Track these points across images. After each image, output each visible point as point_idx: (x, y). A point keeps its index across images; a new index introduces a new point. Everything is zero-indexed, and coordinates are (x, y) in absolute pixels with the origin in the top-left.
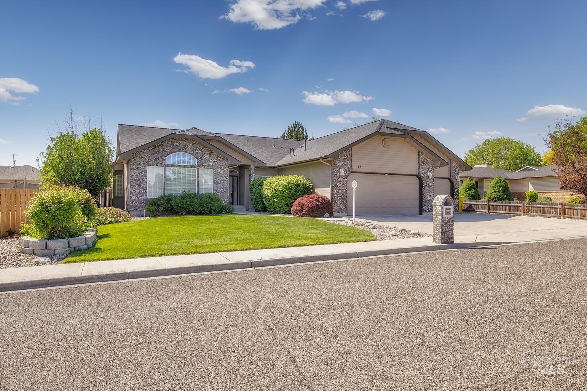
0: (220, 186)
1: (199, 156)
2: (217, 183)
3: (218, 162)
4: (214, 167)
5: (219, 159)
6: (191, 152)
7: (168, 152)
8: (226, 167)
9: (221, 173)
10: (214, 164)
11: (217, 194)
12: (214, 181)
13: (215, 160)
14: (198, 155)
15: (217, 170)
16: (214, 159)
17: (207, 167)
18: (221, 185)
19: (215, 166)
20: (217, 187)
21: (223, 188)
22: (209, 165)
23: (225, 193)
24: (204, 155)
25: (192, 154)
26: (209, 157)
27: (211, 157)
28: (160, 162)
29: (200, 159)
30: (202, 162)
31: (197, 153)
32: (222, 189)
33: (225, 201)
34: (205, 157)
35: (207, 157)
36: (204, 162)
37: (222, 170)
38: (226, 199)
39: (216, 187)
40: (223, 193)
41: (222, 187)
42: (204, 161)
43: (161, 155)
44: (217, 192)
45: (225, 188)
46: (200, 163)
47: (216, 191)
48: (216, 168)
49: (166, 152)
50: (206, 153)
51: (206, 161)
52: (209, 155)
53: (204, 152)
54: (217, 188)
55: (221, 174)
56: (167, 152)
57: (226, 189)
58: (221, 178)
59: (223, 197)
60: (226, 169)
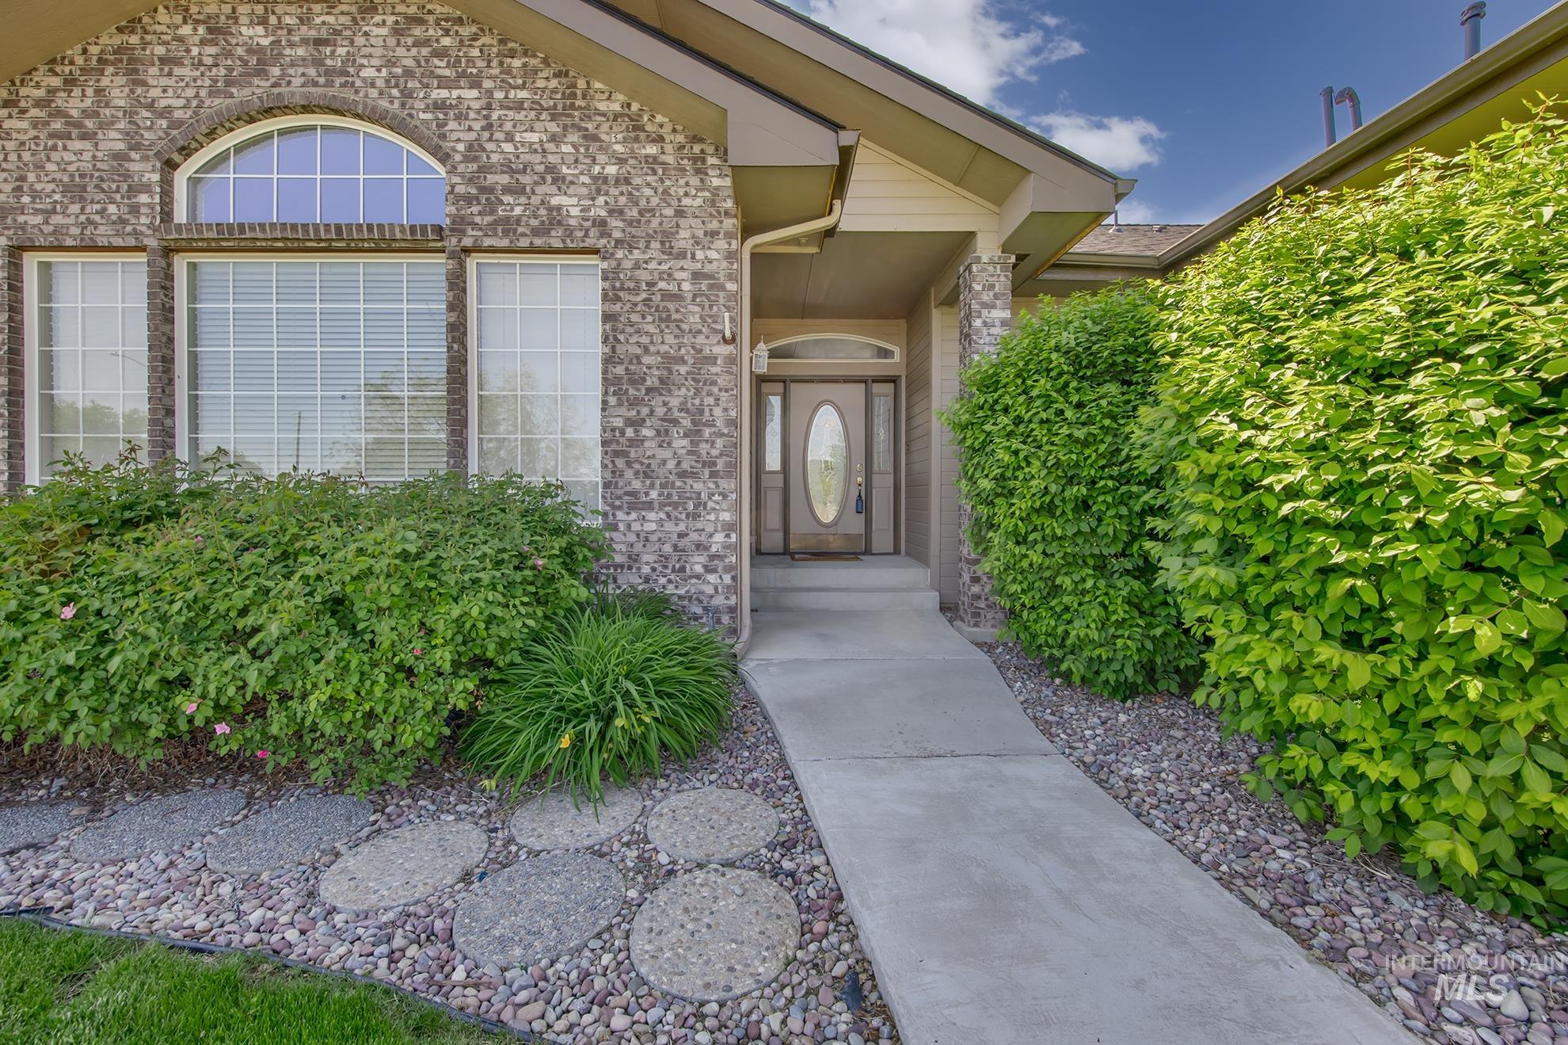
0: (660, 411)
1: (458, 137)
2: (632, 382)
3: (637, 181)
4: (602, 235)
5: (652, 150)
6: (384, 104)
7: (178, 114)
8: (714, 234)
9: (672, 287)
10: (601, 200)
11: (637, 484)
12: (609, 361)
13: (611, 170)
14: (452, 125)
15: (628, 264)
16: (601, 158)
17: (536, 232)
18: (675, 402)
19: (614, 223)
20: (630, 422)
21: (694, 435)
22: (555, 218)
23: (713, 475)
24: (508, 126)
25: (399, 126)
26: (553, 138)
27: (574, 137)
28: (112, 209)
29: (467, 159)
30: (489, 190)
31: (440, 106)
32: (681, 444)
33: (713, 557)
34: (510, 138)
35: (534, 137)
36: (507, 190)
37: (682, 255)
38: (719, 537)
39: (618, 423)
40: (694, 475)
41: (675, 422)
42: (505, 179)
43: (121, 146)
44: (629, 474)
45: (707, 432)
46: (469, 200)
47: (620, 463)
48: (619, 242)
49: (161, 116)
50: (519, 106)
51: (526, 179)
52: (554, 117)
53: (499, 95)
54: (630, 432)
55: (667, 296)
56: (169, 109)
57: (719, 443)
58: (670, 339)
59: (695, 516)
60: (721, 244)
